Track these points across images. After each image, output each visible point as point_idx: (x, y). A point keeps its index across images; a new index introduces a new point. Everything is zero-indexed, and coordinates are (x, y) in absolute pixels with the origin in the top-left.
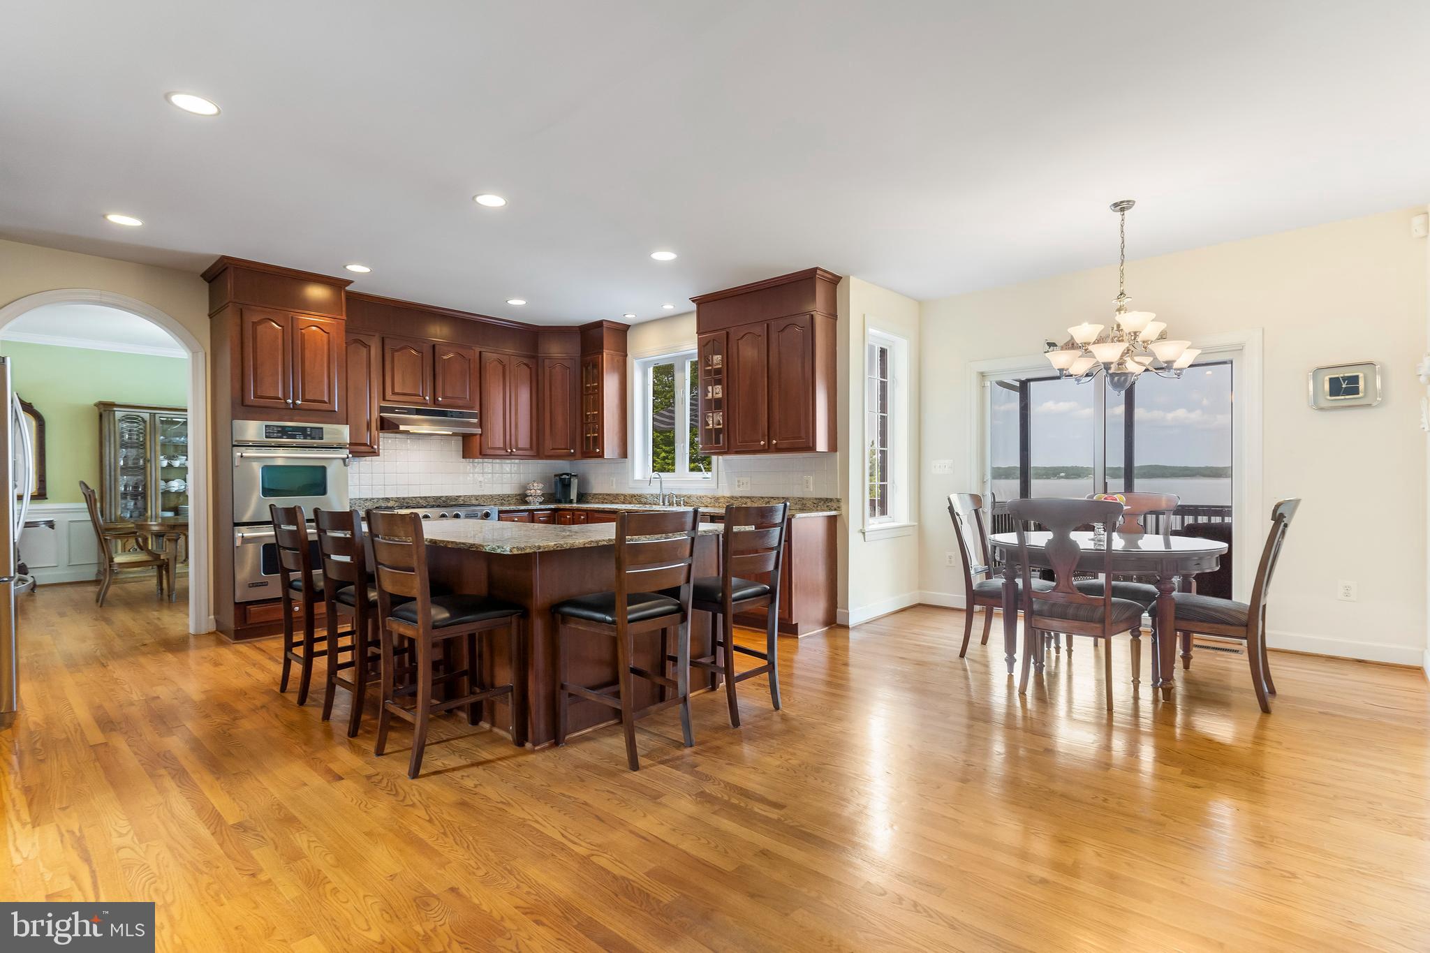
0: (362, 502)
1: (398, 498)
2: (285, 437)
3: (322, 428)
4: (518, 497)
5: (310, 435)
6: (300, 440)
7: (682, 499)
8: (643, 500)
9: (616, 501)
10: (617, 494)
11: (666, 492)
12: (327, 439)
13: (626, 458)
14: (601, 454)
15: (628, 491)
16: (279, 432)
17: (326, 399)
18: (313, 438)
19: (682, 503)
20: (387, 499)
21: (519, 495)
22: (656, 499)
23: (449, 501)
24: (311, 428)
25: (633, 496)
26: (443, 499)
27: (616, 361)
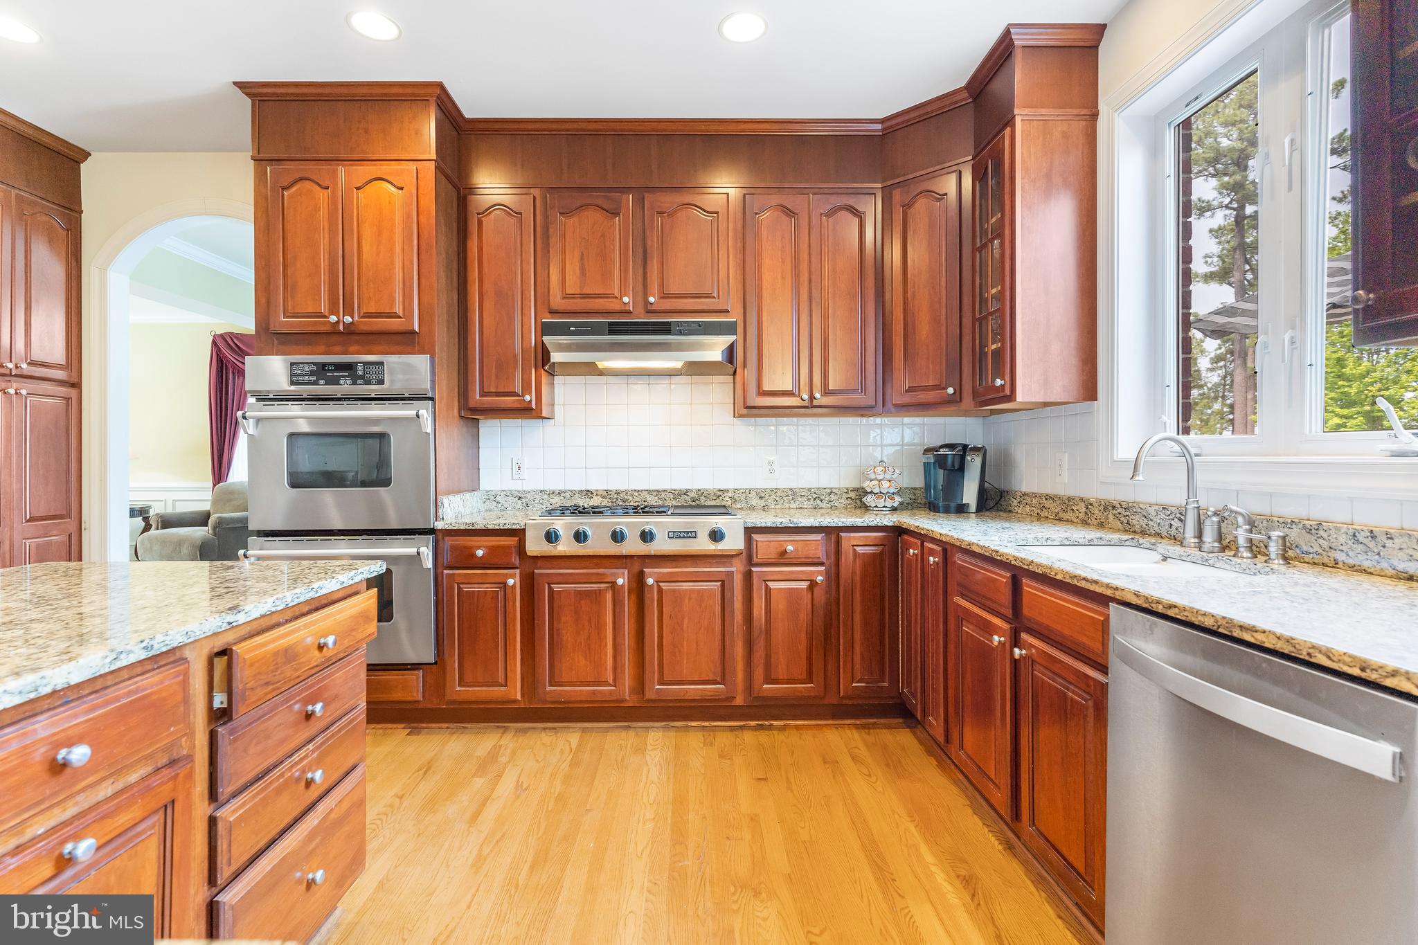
0: (546, 496)
1: (607, 491)
2: (322, 382)
3: (382, 364)
4: (853, 495)
5: (362, 377)
6: (345, 387)
7: (1276, 534)
8: (1138, 522)
9: (1066, 516)
10: (1070, 499)
11: (1210, 502)
12: (391, 384)
13: (1096, 399)
14: (1008, 392)
15: (1096, 490)
16: (312, 373)
17: (398, 309)
18: (368, 382)
19: (1274, 549)
20: (589, 493)
21: (854, 490)
22: (1176, 523)
23: (703, 499)
24: (365, 364)
25: (1109, 506)
26: (692, 495)
27: (1057, 134)
